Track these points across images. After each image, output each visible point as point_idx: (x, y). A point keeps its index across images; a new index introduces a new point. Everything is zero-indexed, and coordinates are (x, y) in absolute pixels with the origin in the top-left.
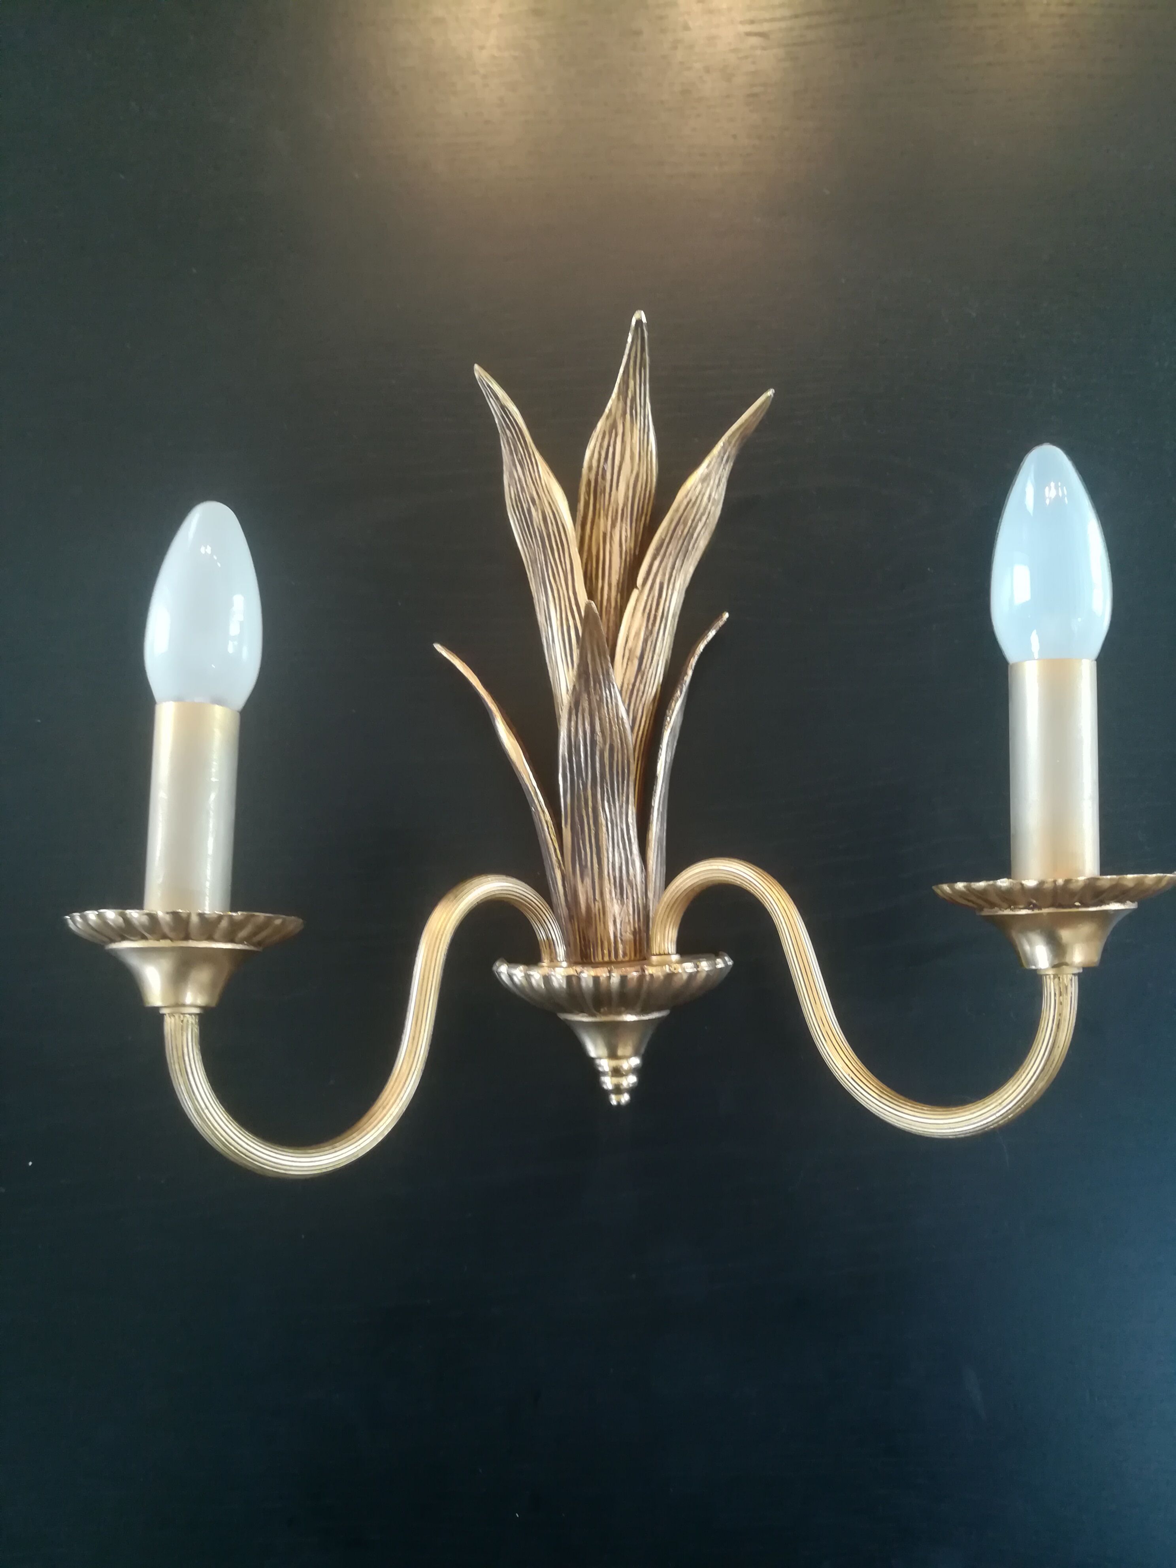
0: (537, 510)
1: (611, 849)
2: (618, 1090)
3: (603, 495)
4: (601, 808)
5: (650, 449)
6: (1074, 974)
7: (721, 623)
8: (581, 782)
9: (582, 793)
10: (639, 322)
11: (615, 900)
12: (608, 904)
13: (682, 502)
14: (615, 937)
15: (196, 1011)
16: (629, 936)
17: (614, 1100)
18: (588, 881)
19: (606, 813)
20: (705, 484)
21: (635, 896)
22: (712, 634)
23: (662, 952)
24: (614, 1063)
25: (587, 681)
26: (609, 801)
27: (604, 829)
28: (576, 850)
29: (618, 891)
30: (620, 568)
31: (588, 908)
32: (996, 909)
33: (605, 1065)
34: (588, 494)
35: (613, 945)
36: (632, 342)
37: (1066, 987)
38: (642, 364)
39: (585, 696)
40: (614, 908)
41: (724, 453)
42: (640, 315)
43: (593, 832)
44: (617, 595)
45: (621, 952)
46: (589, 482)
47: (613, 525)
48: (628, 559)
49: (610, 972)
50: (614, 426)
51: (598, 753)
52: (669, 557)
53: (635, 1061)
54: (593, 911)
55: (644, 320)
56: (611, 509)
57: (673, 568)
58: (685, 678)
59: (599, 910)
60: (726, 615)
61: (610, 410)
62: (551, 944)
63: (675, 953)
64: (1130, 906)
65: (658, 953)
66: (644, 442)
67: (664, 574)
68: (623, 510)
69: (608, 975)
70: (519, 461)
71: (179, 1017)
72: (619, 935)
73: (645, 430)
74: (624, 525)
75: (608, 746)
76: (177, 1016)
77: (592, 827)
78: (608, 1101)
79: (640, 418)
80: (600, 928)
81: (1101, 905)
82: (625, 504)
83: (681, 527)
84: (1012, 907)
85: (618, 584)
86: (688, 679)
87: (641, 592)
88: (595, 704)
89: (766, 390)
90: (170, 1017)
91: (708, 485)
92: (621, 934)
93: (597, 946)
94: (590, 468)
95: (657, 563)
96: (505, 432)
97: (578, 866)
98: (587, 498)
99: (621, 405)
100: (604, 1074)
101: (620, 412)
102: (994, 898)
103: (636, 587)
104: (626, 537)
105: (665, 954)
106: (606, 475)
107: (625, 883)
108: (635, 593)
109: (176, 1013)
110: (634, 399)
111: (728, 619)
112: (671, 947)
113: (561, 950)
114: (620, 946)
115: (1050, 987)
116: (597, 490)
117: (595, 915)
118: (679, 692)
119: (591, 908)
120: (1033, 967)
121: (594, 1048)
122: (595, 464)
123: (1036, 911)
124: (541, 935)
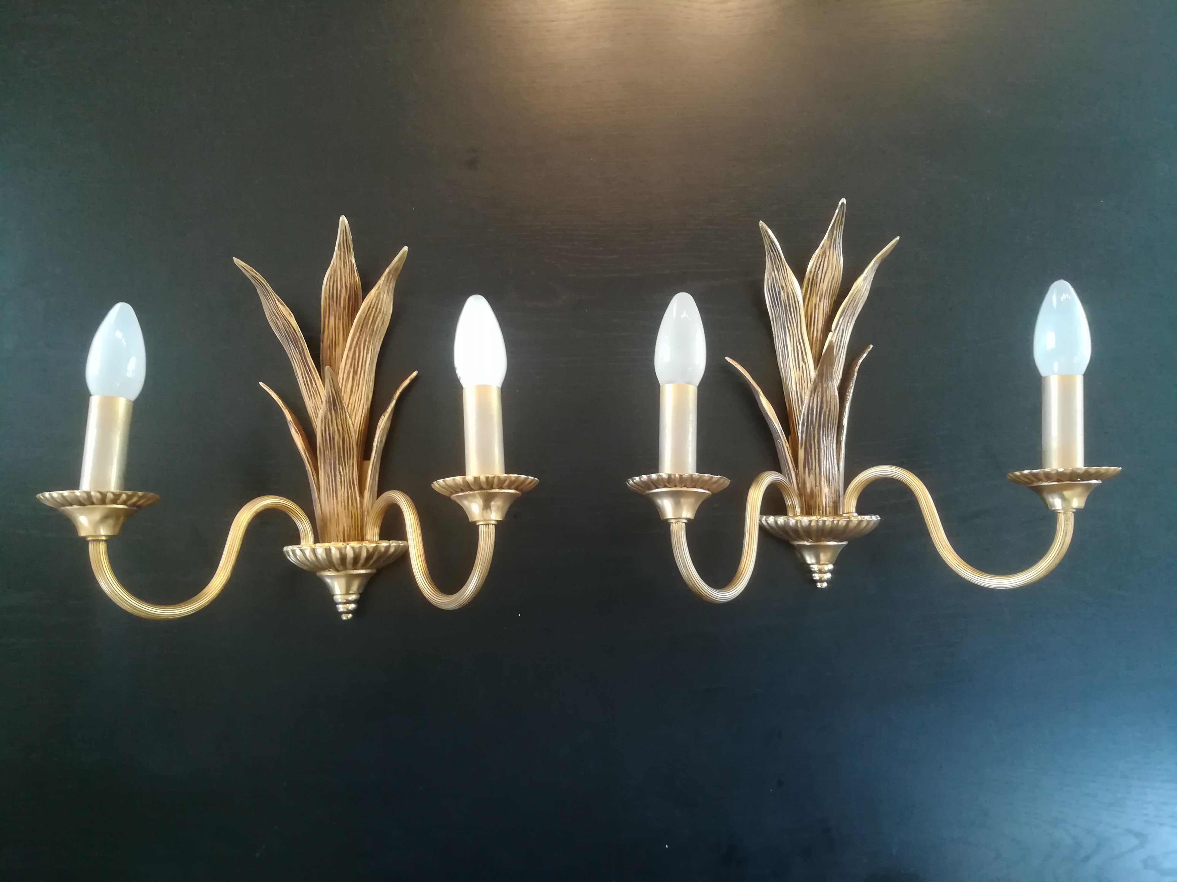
0: (784, 292)
1: (825, 461)
2: (821, 581)
3: (815, 285)
4: (822, 441)
5: (840, 264)
6: (1073, 512)
7: (869, 350)
8: (812, 427)
9: (812, 432)
10: (843, 204)
11: (826, 486)
12: (823, 487)
13: (855, 290)
14: (826, 504)
15: (685, 521)
16: (831, 504)
17: (819, 585)
18: (812, 476)
19: (824, 442)
20: (865, 282)
21: (835, 484)
22: (865, 355)
23: (850, 512)
24: (820, 567)
25: (822, 377)
26: (825, 437)
27: (823, 451)
28: (806, 461)
29: (828, 481)
30: (822, 321)
31: (812, 490)
32: (1041, 482)
33: (815, 568)
34: (808, 284)
35: (824, 508)
36: (838, 213)
37: (1070, 518)
38: (841, 224)
39: (820, 384)
40: (826, 490)
41: (874, 267)
42: (843, 200)
43: (817, 452)
44: (821, 335)
45: (828, 512)
46: (809, 279)
47: (820, 301)
48: (826, 317)
49: (834, 518)
50: (824, 253)
51: (823, 413)
52: (847, 317)
53: (831, 567)
54: (815, 491)
55: (845, 203)
56: (819, 293)
57: (848, 322)
58: (854, 377)
59: (818, 490)
60: (871, 346)
61: (823, 245)
62: (793, 507)
63: (855, 512)
64: (1099, 482)
65: (847, 512)
66: (838, 260)
67: (844, 325)
68: (825, 293)
69: (833, 520)
70: (776, 268)
71: (680, 523)
72: (827, 503)
73: (838, 255)
74: (825, 300)
75: (828, 410)
76: (678, 523)
77: (817, 450)
78: (816, 586)
79: (837, 249)
80: (818, 500)
81: (1089, 481)
82: (827, 290)
83: (853, 302)
84: (1049, 481)
85: (821, 329)
86: (855, 377)
87: (834, 334)
88: (824, 390)
89: (896, 237)
90: (675, 523)
91: (866, 282)
92: (828, 503)
93: (816, 509)
94: (810, 272)
95: (841, 320)
96: (770, 253)
97: (807, 469)
98: (807, 286)
99: (829, 243)
100: (815, 572)
101: (828, 246)
102: (1043, 477)
103: (831, 331)
104: (826, 306)
105: (851, 513)
106: (818, 276)
107: (831, 478)
108: (831, 334)
109: (679, 522)
110: (835, 240)
111: (872, 348)
112: (853, 510)
113: (798, 510)
114: (828, 509)
115: (1061, 518)
116: (813, 283)
117: (816, 494)
118: (852, 384)
119: (813, 491)
120: (1053, 509)
121: (810, 559)
122: (813, 270)
123: (1061, 483)
124: (789, 503)
